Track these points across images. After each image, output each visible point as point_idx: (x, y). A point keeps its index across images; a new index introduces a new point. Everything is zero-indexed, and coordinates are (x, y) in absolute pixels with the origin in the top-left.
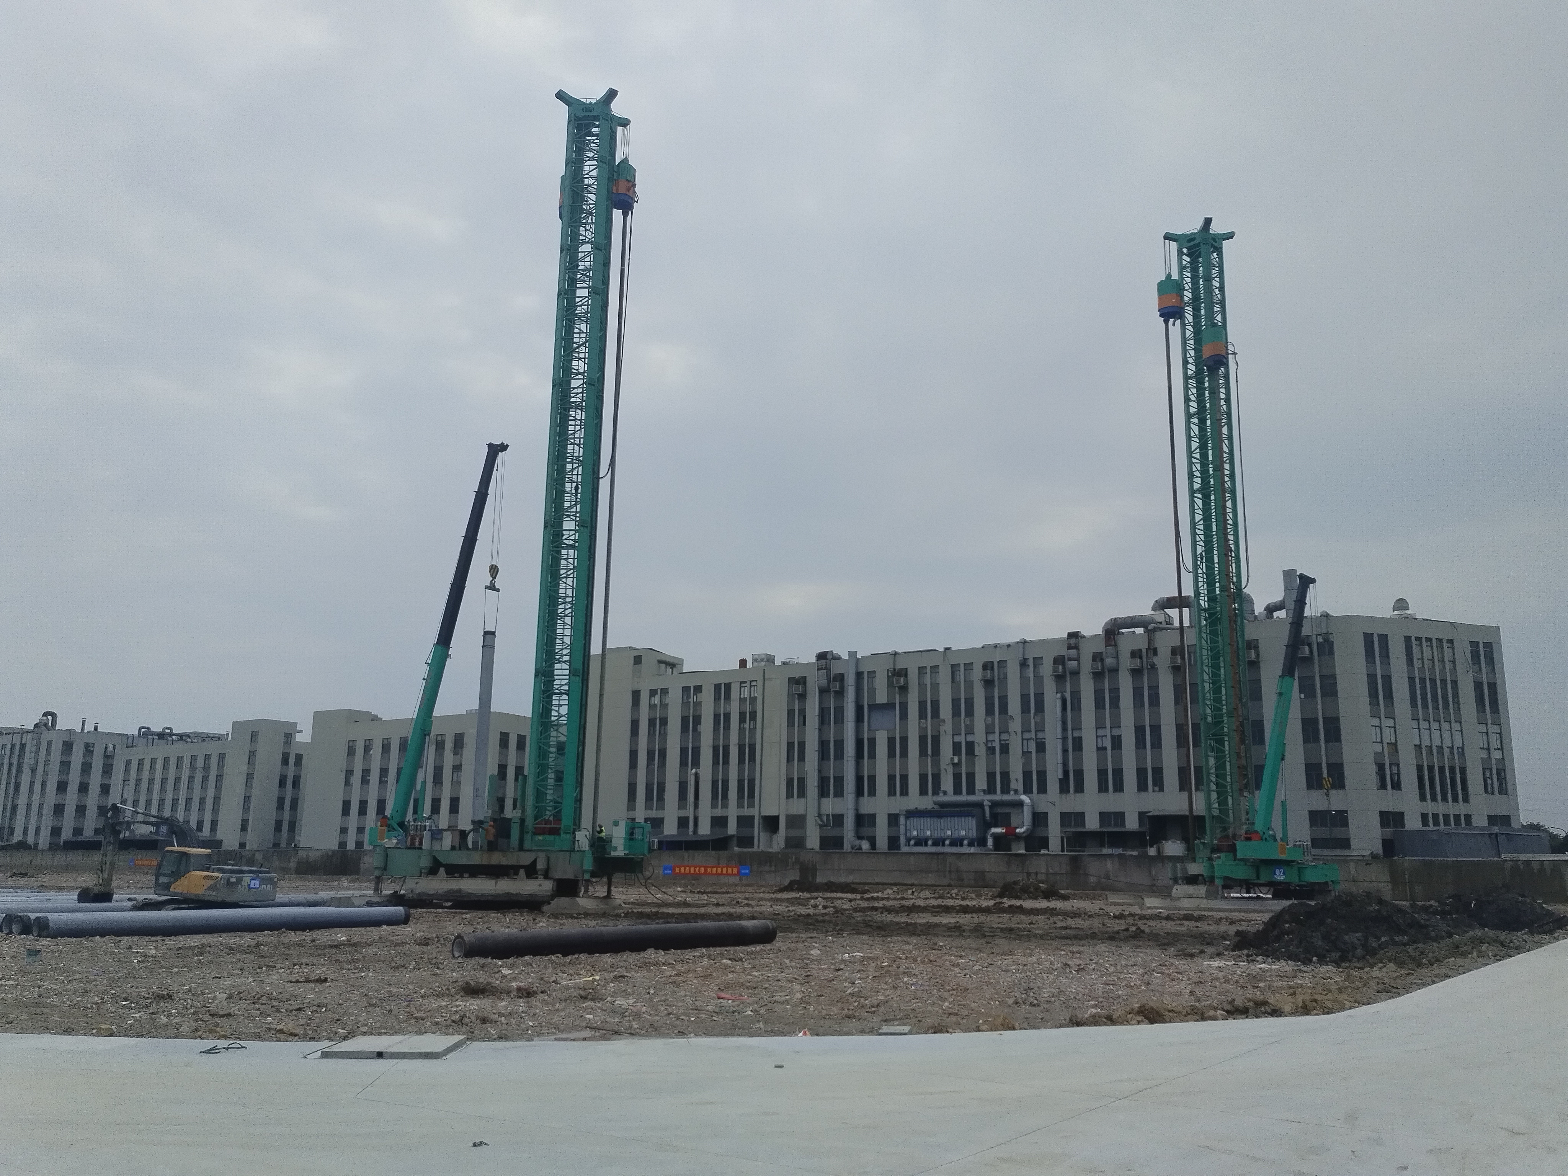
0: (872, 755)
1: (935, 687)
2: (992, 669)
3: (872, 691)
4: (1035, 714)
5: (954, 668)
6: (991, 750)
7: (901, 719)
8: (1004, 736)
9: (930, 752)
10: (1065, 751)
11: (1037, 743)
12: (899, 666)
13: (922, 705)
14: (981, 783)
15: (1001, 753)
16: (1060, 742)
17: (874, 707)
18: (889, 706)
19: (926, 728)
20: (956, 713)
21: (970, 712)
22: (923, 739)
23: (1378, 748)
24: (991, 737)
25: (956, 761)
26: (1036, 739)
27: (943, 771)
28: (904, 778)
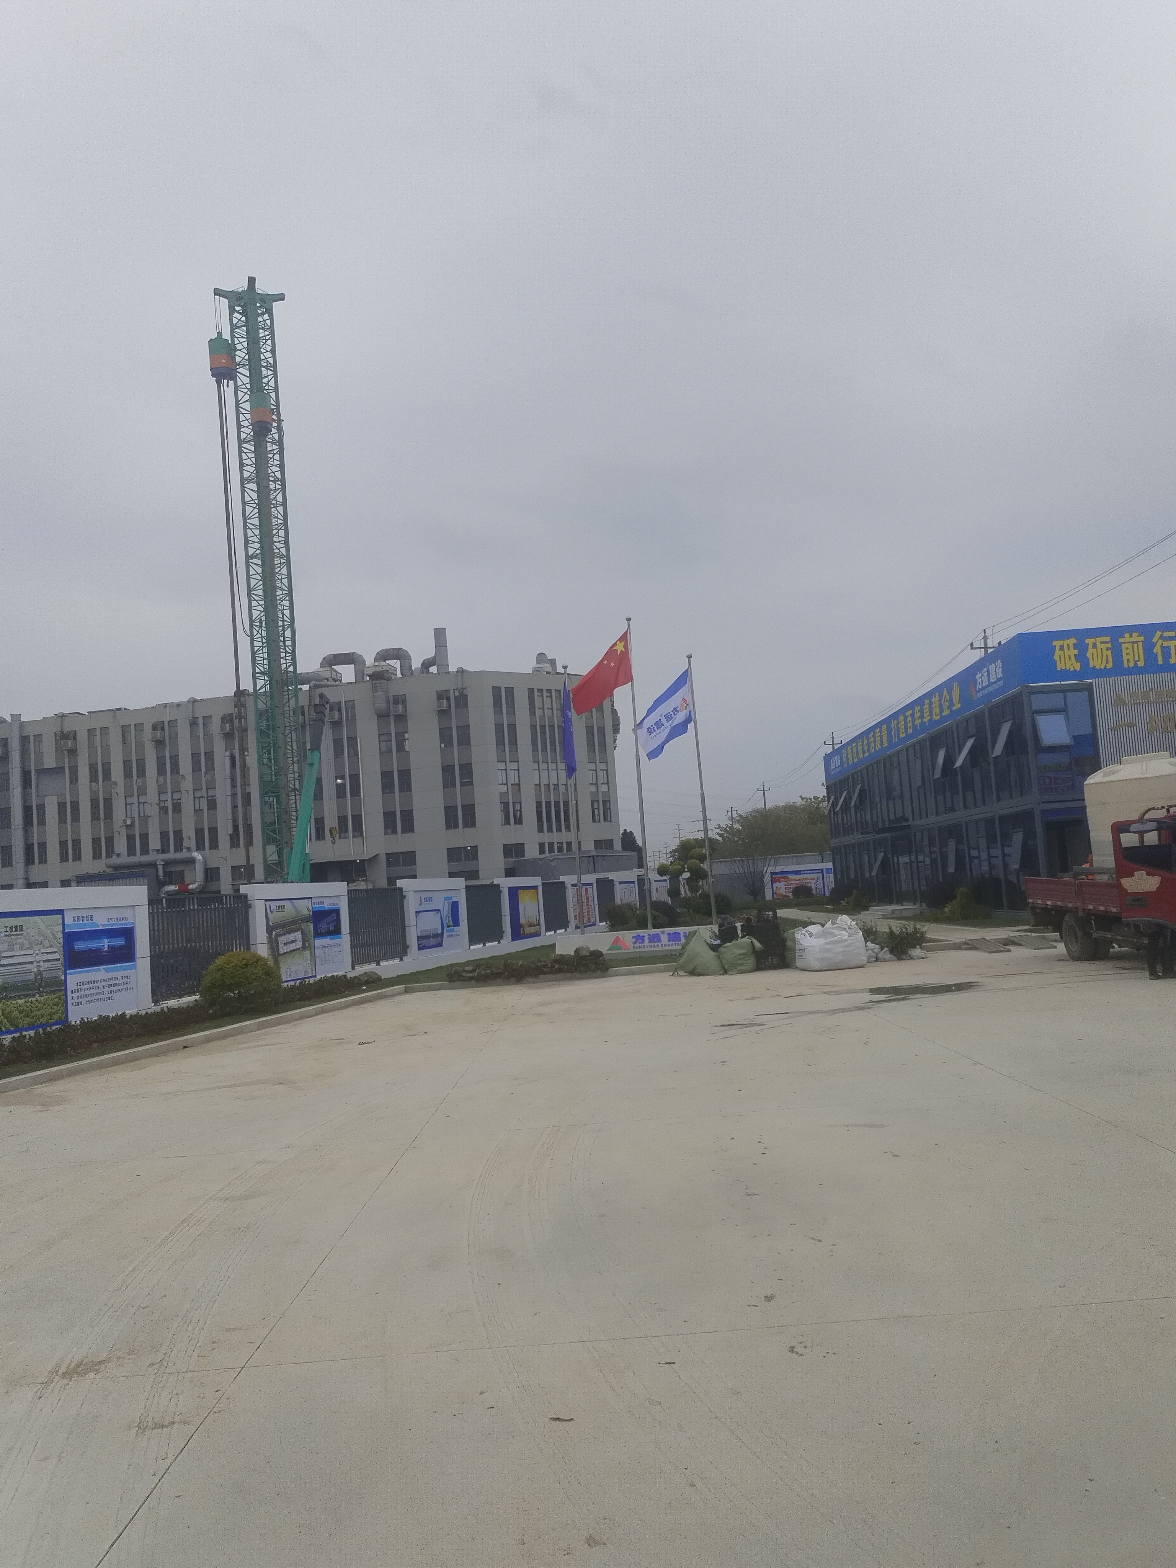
0: (42, 822)
1: (106, 748)
2: (163, 729)
3: (39, 754)
4: (206, 774)
5: (125, 729)
6: (164, 810)
7: (71, 783)
8: (176, 796)
9: (102, 815)
10: (235, 807)
11: (208, 801)
12: (66, 729)
13: (93, 768)
14: (155, 843)
15: (174, 812)
16: (229, 799)
17: (41, 772)
18: (58, 770)
19: (98, 790)
20: (128, 774)
21: (142, 773)
22: (94, 803)
23: (503, 789)
24: (163, 797)
25: (129, 823)
26: (208, 797)
27: (116, 834)
28: (77, 843)
